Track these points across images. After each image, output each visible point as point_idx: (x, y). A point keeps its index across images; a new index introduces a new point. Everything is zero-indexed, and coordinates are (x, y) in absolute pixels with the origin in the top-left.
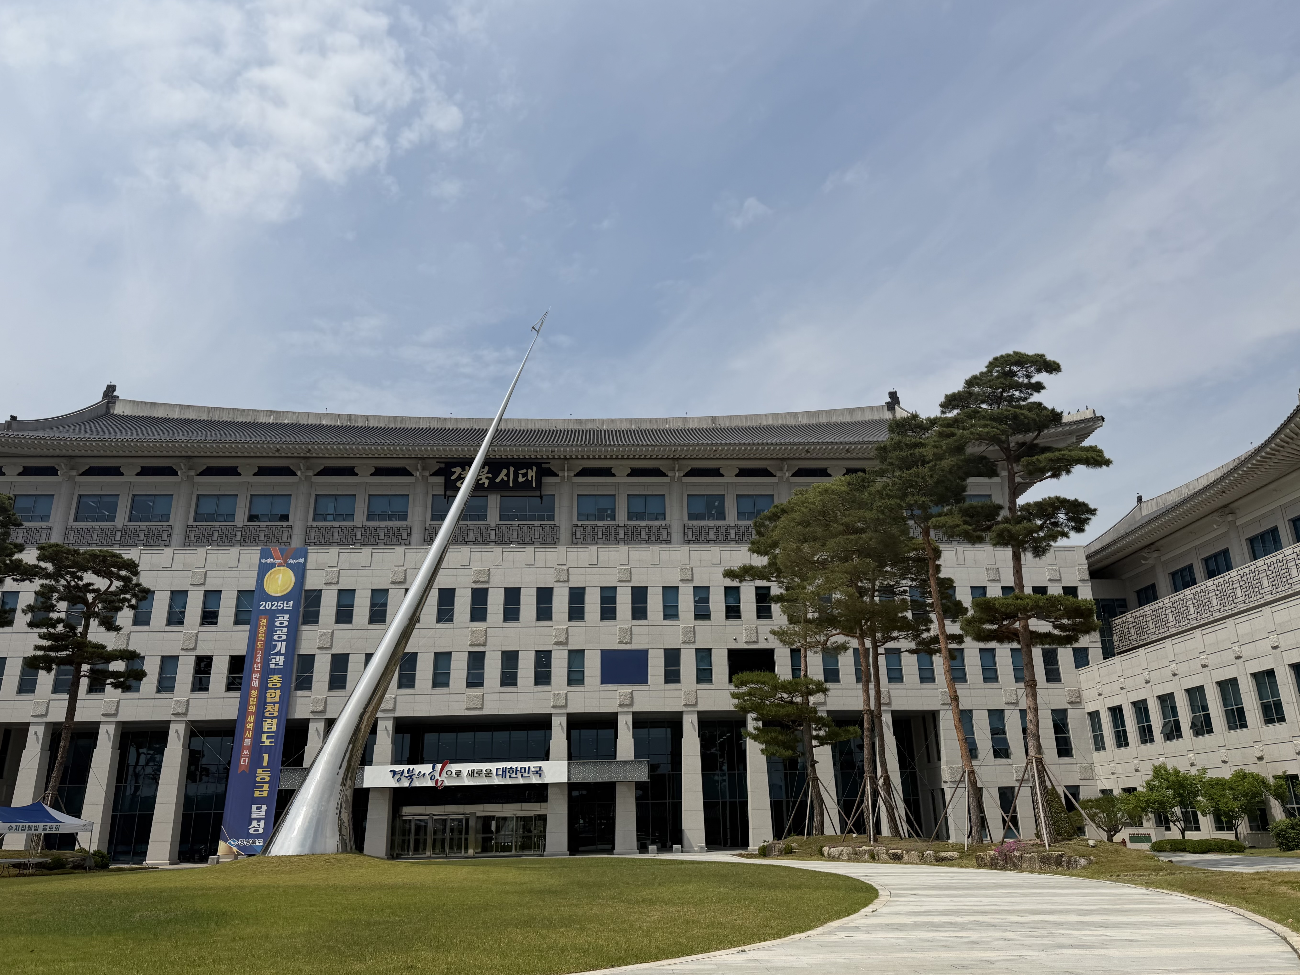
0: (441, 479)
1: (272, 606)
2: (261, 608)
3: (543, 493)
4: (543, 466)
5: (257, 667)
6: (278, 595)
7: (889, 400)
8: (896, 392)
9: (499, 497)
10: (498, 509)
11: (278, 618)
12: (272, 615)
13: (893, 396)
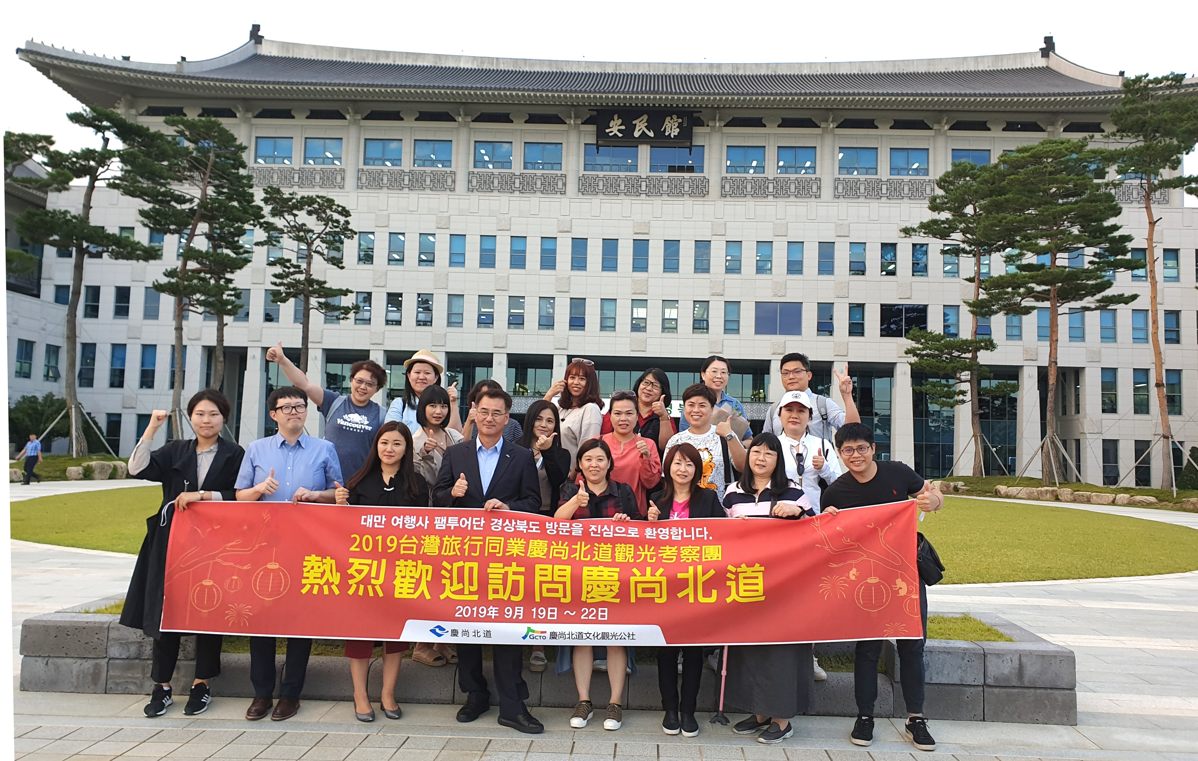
0: (592, 128)
3: (693, 144)
4: (695, 115)
7: (1044, 46)
8: (1052, 37)
9: (649, 147)
10: (649, 160)
13: (1049, 41)
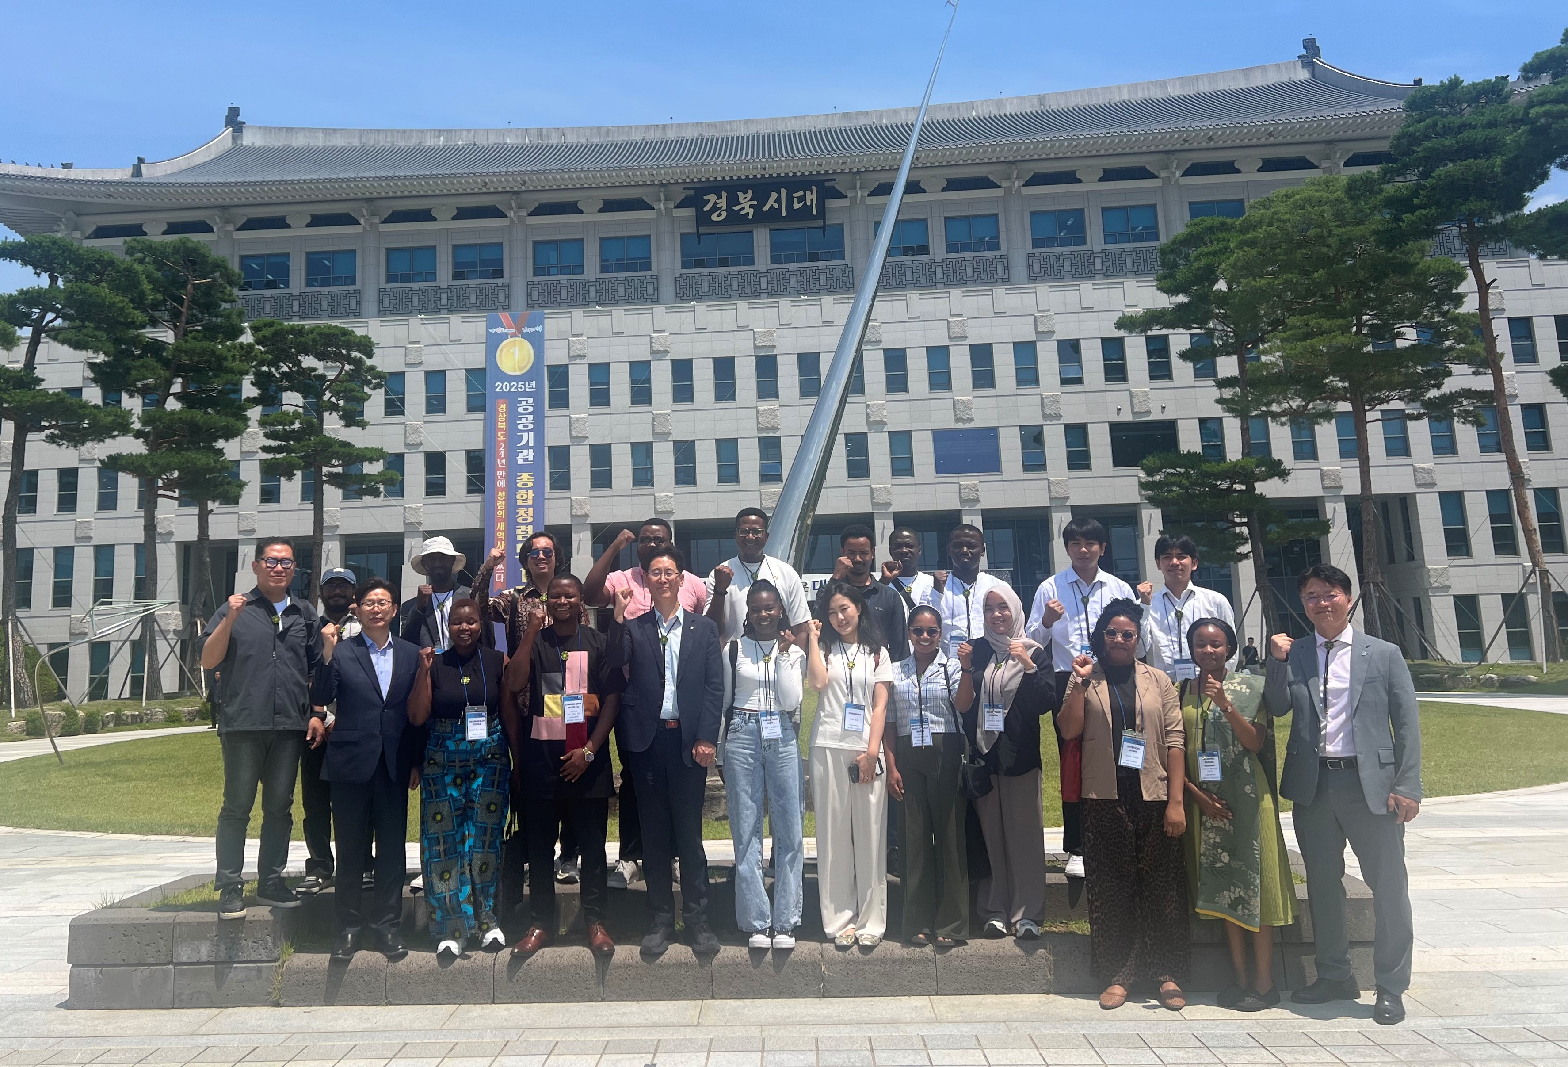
0: (688, 212)
1: (511, 387)
2: (498, 390)
3: (827, 223)
4: (827, 184)
5: (501, 463)
6: (517, 374)
7: (1304, 52)
8: (1314, 39)
10: (768, 248)
11: (520, 402)
12: (512, 399)
13: (1310, 44)
